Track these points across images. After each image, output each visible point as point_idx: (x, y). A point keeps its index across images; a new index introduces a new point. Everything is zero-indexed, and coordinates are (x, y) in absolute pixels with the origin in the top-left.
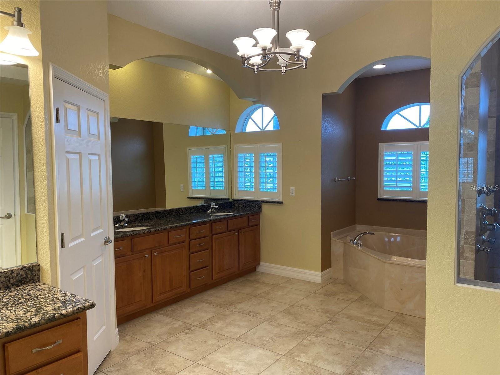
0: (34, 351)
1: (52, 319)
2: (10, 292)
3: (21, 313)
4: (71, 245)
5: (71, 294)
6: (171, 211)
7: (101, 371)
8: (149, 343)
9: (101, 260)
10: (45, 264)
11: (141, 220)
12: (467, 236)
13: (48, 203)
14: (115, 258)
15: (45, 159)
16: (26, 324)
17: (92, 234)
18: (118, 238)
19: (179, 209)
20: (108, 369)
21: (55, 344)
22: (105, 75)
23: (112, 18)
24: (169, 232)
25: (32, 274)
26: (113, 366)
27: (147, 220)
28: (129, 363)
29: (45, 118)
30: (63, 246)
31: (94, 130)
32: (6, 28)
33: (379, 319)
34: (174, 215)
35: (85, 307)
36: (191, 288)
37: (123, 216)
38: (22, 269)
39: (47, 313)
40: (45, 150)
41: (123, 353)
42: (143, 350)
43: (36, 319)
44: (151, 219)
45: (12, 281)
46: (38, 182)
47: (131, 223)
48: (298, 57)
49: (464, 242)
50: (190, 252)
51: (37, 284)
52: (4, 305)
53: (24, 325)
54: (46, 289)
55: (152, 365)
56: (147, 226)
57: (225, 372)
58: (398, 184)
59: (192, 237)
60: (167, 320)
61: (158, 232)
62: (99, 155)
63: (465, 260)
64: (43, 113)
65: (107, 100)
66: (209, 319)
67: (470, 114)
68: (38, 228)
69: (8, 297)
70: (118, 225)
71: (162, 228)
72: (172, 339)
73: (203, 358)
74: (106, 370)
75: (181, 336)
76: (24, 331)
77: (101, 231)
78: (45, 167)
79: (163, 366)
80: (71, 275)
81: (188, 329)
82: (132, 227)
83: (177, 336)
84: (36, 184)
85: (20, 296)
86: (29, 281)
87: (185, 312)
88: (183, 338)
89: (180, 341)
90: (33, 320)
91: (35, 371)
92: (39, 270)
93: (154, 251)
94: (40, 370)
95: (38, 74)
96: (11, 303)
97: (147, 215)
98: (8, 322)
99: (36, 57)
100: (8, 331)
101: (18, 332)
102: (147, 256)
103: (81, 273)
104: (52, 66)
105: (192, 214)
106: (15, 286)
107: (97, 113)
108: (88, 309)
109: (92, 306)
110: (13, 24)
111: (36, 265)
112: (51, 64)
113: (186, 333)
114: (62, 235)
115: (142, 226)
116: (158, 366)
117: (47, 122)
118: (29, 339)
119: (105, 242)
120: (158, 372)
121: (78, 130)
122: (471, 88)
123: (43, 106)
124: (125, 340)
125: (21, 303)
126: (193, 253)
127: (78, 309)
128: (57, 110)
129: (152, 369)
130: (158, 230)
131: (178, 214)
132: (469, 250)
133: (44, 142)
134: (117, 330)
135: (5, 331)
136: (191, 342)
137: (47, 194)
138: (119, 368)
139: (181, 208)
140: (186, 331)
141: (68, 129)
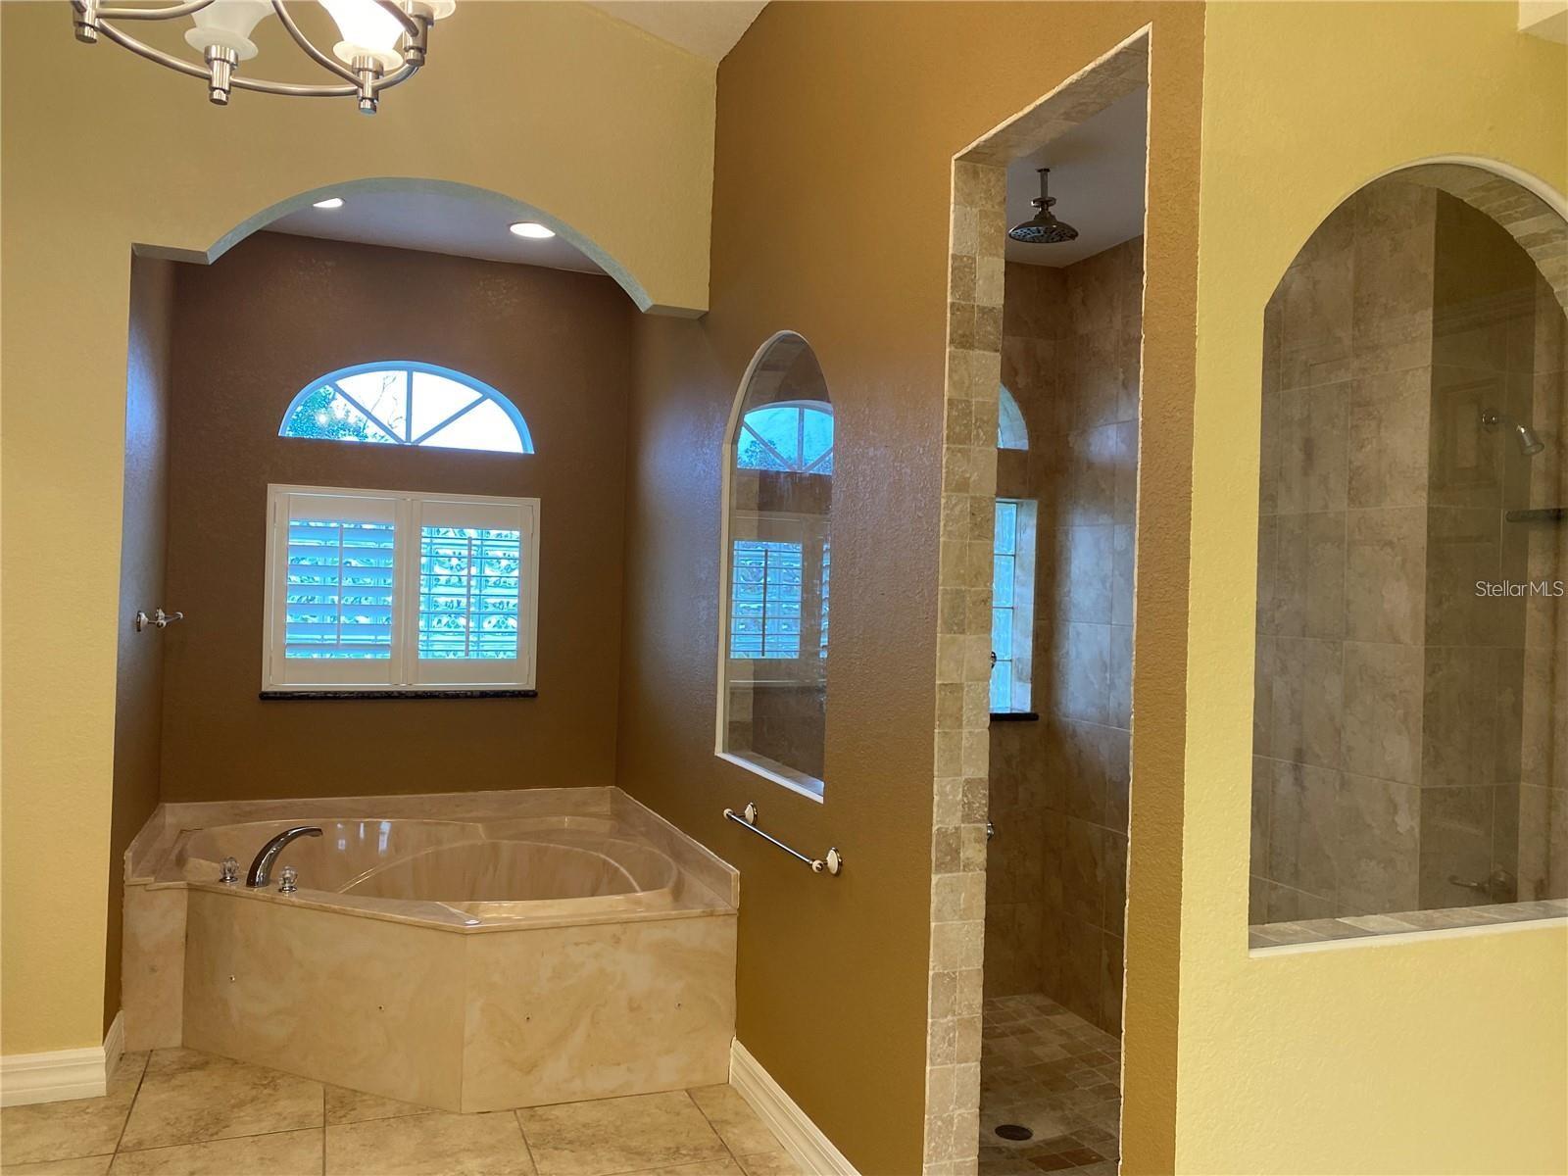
12: (970, 796)
33: (489, 1160)
48: (420, 45)
49: (963, 816)
58: (342, 637)
63: (964, 870)
67: (979, 427)
122: (981, 352)
132: (974, 839)
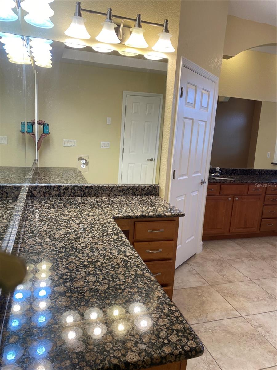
0: (149, 231)
1: (160, 216)
2: (143, 198)
3: (145, 209)
4: (179, 179)
5: (173, 206)
6: (256, 170)
7: (188, 264)
8: (222, 257)
9: (197, 194)
10: (163, 187)
11: (231, 174)
13: (169, 150)
14: (207, 196)
15: (170, 121)
16: (147, 215)
17: (194, 175)
18: (211, 182)
19: (262, 170)
20: (192, 264)
21: (160, 231)
22: (218, 64)
23: (230, 18)
24: (250, 185)
25: (155, 191)
26: (195, 263)
27: (235, 174)
28: (205, 265)
29: (174, 94)
30: (174, 178)
31: (204, 104)
32: (158, 35)
34: (257, 174)
35: (178, 214)
36: (261, 230)
37: (218, 168)
38: (150, 186)
39: (158, 212)
40: (171, 115)
41: (203, 258)
42: (216, 260)
43: (152, 214)
44: (238, 174)
45: (145, 192)
46: (164, 135)
47: (223, 175)
50: (264, 203)
51: (157, 197)
52: (138, 203)
53: (145, 215)
54: (161, 200)
55: (220, 271)
56: (234, 178)
57: (273, 294)
59: (267, 193)
60: (238, 247)
61: (241, 183)
62: (206, 122)
64: (173, 90)
65: (217, 82)
66: (270, 256)
68: (161, 164)
69: (141, 200)
70: (214, 174)
71: (245, 181)
72: (238, 260)
73: (258, 279)
74: (191, 264)
75: (245, 260)
76: (145, 218)
77: (199, 174)
78: (169, 126)
79: (227, 275)
80: (177, 197)
81: (252, 257)
82: (223, 177)
83: (242, 259)
84: (164, 137)
85: (147, 201)
86: (153, 195)
87: (253, 246)
88: (246, 262)
89: (244, 263)
90: (150, 213)
91: (148, 242)
92: (159, 189)
93: (236, 196)
94: (150, 243)
95: (173, 64)
96: (142, 203)
97: (235, 171)
98: (138, 211)
99: (173, 52)
100: (137, 216)
101: (142, 217)
102: (230, 199)
103: (183, 198)
104: (183, 58)
105: (272, 176)
106: (146, 195)
107: (209, 92)
108: (180, 216)
109: (183, 215)
110: (162, 32)
111: (157, 186)
112: (182, 57)
113: (250, 260)
114: (174, 171)
115: (230, 178)
116: (224, 273)
117: (175, 96)
118: (147, 223)
119: (202, 182)
120: (223, 277)
121: (193, 103)
123: (174, 86)
124: (206, 250)
125: (147, 204)
126: (266, 205)
127: (174, 214)
128: (182, 89)
129: (220, 273)
130: (241, 182)
131: (261, 174)
133: (171, 110)
134: (202, 242)
135: (136, 215)
136: (252, 267)
137: (168, 144)
138: (199, 265)
139: (264, 170)
140: (250, 258)
141: (187, 102)
